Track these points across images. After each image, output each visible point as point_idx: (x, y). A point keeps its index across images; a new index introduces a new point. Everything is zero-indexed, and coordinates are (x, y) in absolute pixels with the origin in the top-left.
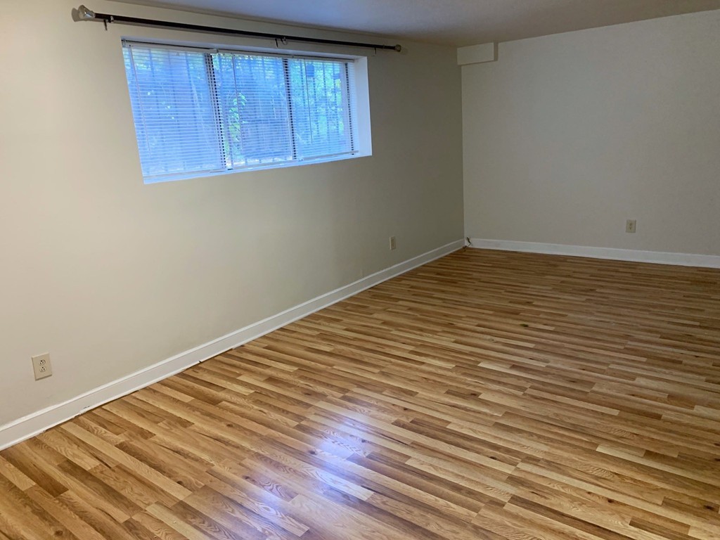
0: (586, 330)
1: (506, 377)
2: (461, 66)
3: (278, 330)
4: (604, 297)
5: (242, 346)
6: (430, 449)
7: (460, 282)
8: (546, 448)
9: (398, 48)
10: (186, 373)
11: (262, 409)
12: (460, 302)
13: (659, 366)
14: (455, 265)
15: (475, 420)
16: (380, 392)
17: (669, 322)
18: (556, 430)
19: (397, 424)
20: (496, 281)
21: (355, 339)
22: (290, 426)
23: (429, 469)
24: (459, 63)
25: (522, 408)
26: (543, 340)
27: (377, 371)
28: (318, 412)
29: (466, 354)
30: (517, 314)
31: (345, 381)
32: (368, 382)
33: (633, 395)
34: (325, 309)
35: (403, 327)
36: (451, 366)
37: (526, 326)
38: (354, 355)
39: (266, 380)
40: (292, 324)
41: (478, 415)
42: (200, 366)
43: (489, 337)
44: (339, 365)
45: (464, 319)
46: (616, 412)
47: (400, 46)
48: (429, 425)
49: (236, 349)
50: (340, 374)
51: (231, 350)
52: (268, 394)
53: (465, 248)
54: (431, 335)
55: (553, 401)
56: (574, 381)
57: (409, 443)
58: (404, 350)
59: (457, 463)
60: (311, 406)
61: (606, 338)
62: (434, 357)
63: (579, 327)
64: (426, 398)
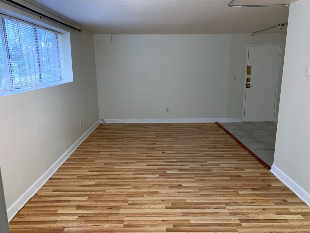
0: (185, 151)
1: (182, 175)
2: (94, 42)
3: (48, 180)
4: (177, 137)
5: (36, 194)
6: (192, 214)
7: (117, 139)
8: (227, 198)
9: (81, 31)
10: (15, 220)
11: (95, 224)
12: (128, 148)
13: (221, 159)
14: (107, 132)
15: (193, 196)
16: (143, 196)
17: (205, 143)
18: (221, 190)
19: (167, 208)
20: (132, 136)
21: (100, 175)
22: (121, 228)
23: (202, 222)
24: (94, 41)
25: (201, 186)
26: (177, 157)
27: (130, 187)
28: (126, 215)
29: (156, 169)
30: (155, 149)
31: (120, 196)
32: (132, 193)
33: (226, 171)
34: (64, 163)
35: (117, 164)
36: (158, 176)
37: (164, 153)
38: (109, 183)
39: (76, 208)
40: (54, 175)
41: (191, 193)
42: (20, 213)
43: (157, 160)
44: (108, 189)
45: (138, 155)
46: (228, 178)
47: (81, 30)
48: (180, 204)
49: (34, 197)
50: (114, 193)
51: (31, 198)
52: (87, 215)
53: (101, 124)
54: (134, 165)
55: (207, 180)
56: (204, 171)
57: (182, 214)
58: (130, 174)
59: (208, 215)
60: (119, 214)
61: (194, 152)
62: (147, 174)
63: (182, 150)
64: (165, 193)
